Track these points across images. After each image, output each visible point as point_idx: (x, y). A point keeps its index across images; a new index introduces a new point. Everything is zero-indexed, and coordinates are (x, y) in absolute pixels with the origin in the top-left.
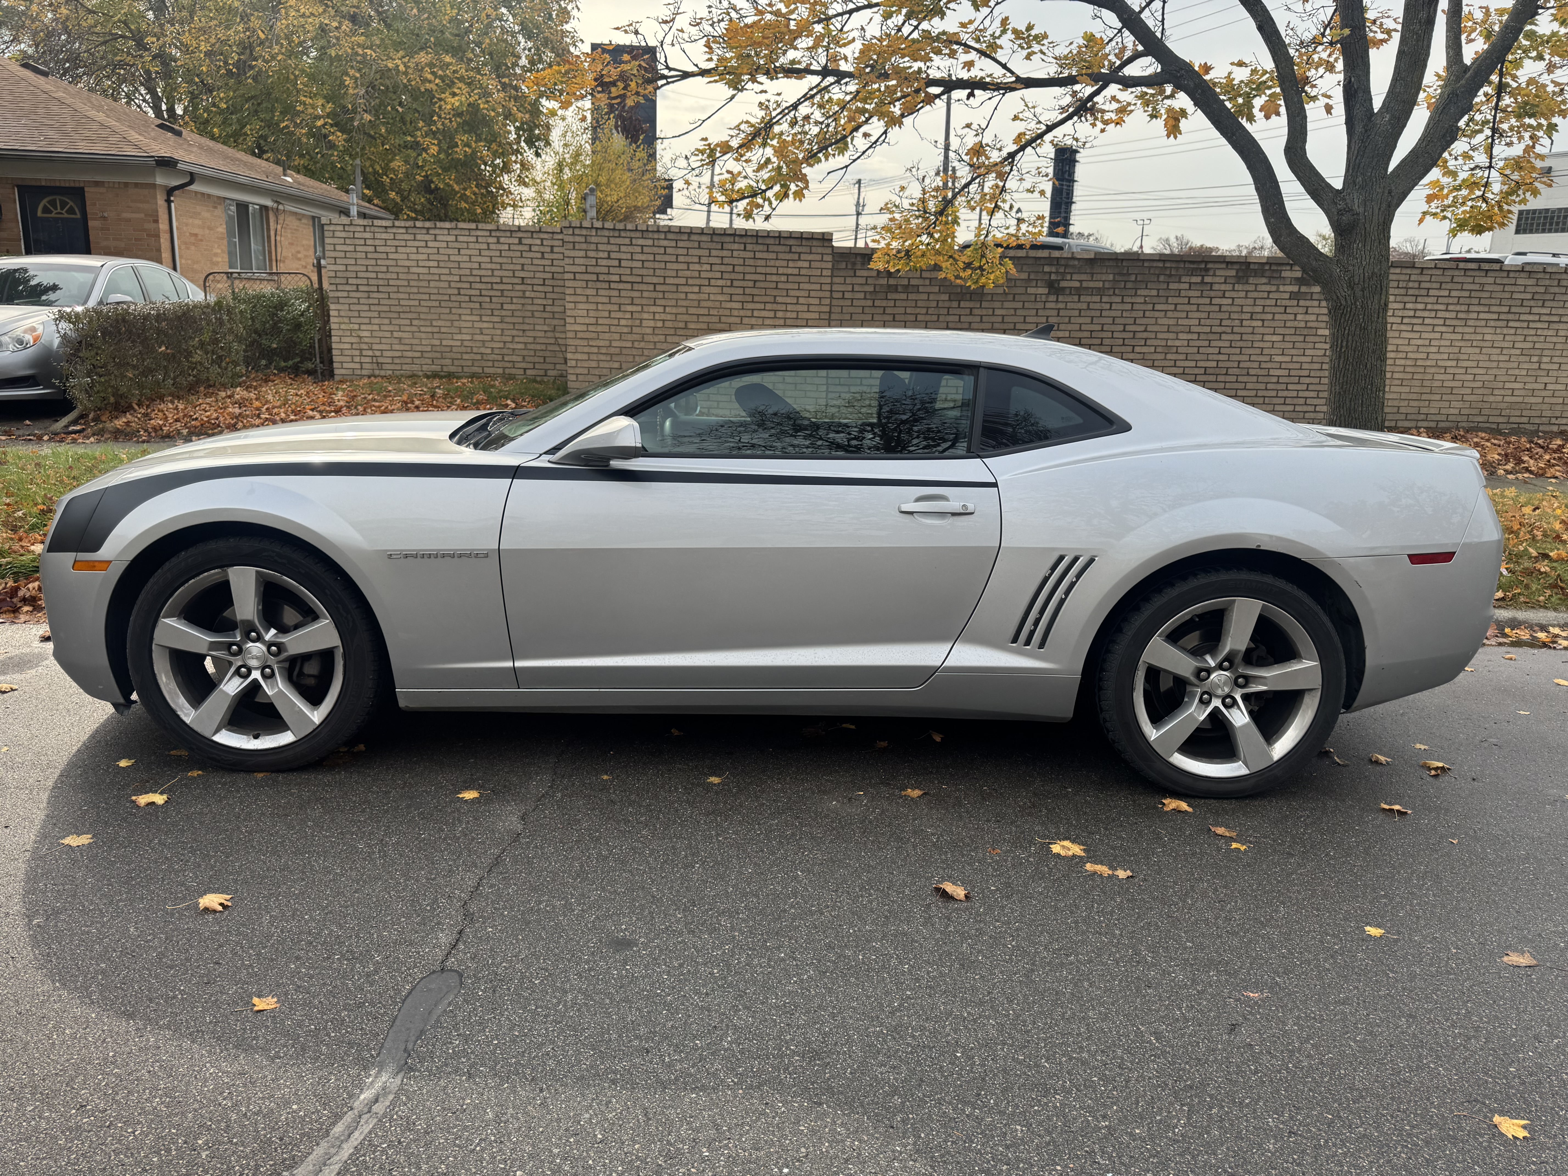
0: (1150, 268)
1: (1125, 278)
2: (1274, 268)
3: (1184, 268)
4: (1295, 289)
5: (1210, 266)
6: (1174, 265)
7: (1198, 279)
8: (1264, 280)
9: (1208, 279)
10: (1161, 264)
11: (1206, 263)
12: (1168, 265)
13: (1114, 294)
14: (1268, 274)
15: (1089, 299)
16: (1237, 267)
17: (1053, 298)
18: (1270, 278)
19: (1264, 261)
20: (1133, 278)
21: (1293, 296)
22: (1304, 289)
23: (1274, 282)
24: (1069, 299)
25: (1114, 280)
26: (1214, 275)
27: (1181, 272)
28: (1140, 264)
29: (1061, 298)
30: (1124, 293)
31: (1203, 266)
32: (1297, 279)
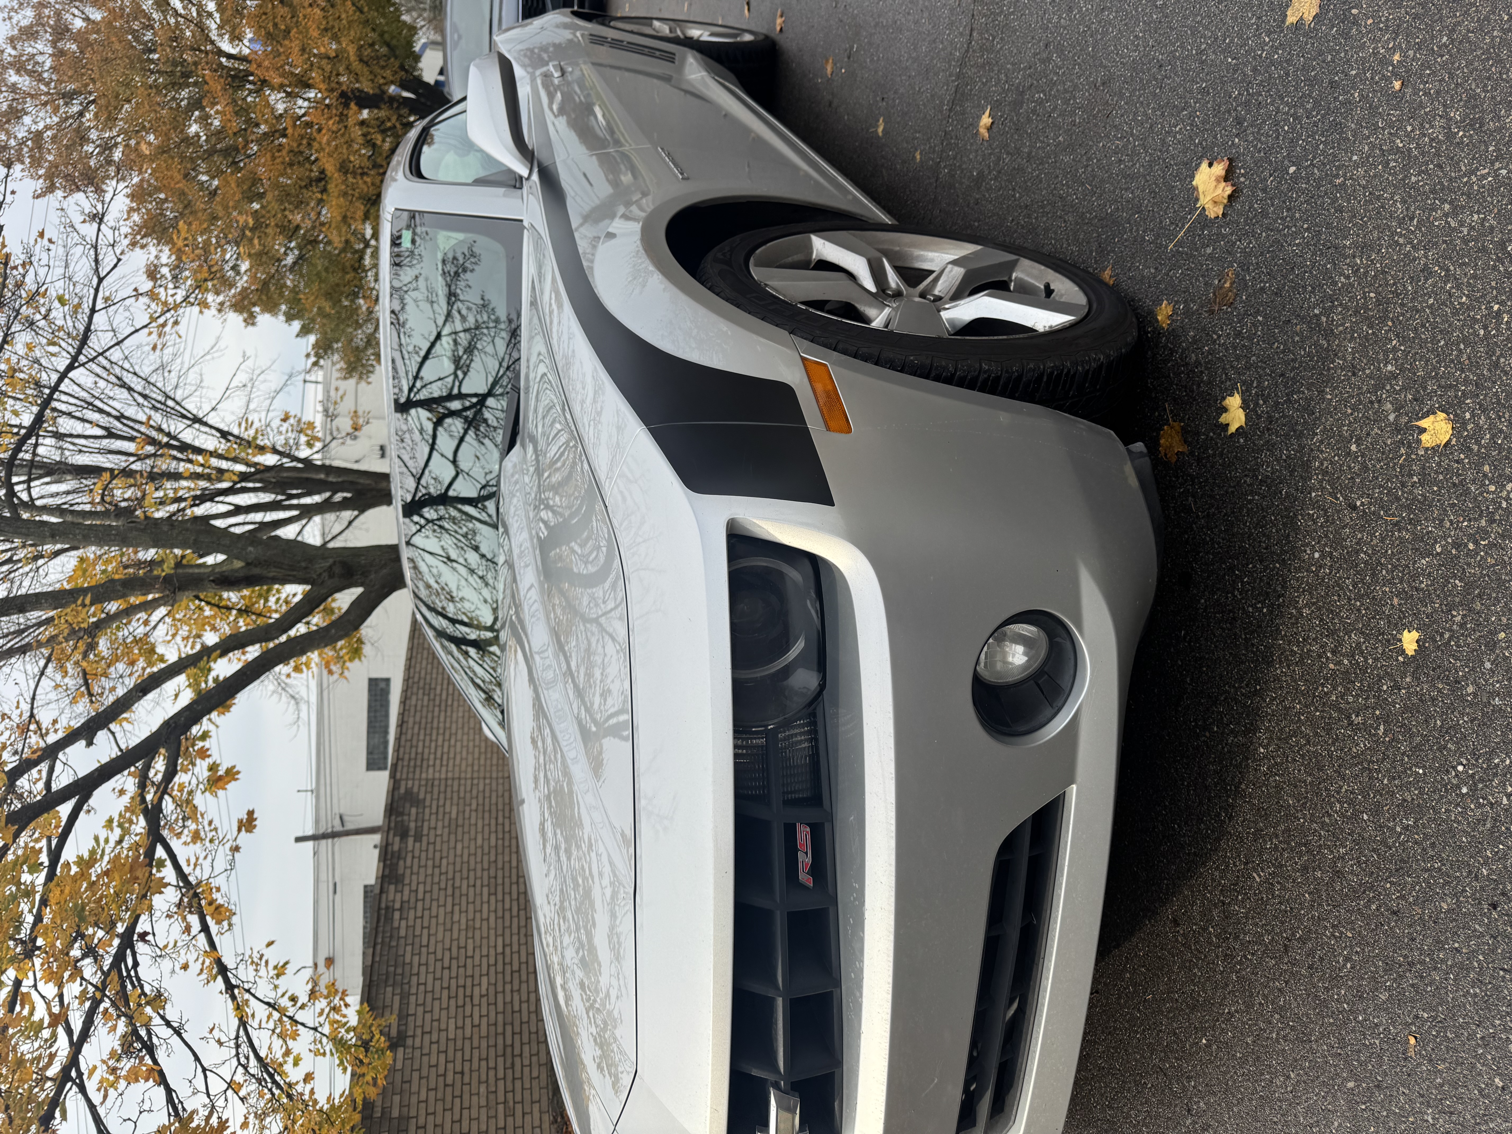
0: (381, 955)
1: (392, 976)
2: (389, 857)
3: (384, 926)
4: (411, 840)
5: (383, 905)
6: (380, 935)
7: (397, 915)
8: (401, 863)
9: (397, 905)
10: (379, 947)
11: (379, 909)
12: (379, 940)
13: (409, 983)
14: (395, 861)
15: (412, 1007)
16: (386, 885)
17: (409, 1042)
18: (399, 858)
19: (382, 864)
20: (392, 969)
21: (418, 838)
22: (412, 833)
23: (403, 855)
24: (411, 1025)
25: (393, 985)
26: (394, 901)
27: (388, 928)
28: (376, 965)
29: (410, 1033)
30: (407, 973)
31: (383, 912)
32: (401, 839)
